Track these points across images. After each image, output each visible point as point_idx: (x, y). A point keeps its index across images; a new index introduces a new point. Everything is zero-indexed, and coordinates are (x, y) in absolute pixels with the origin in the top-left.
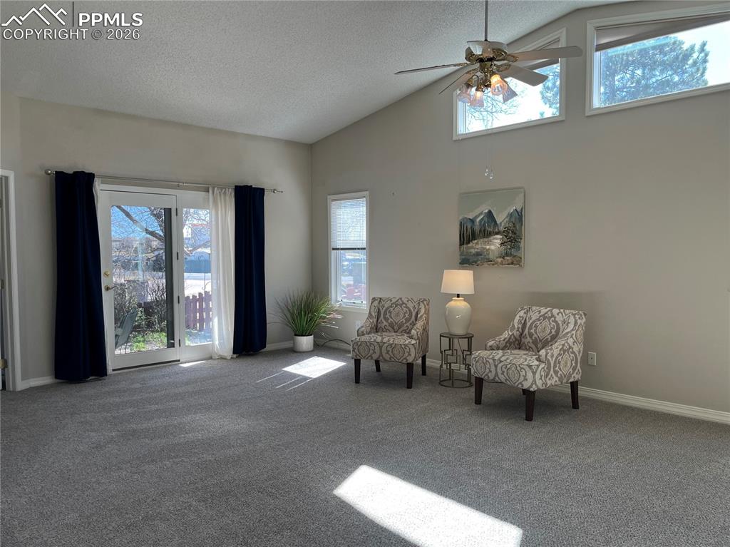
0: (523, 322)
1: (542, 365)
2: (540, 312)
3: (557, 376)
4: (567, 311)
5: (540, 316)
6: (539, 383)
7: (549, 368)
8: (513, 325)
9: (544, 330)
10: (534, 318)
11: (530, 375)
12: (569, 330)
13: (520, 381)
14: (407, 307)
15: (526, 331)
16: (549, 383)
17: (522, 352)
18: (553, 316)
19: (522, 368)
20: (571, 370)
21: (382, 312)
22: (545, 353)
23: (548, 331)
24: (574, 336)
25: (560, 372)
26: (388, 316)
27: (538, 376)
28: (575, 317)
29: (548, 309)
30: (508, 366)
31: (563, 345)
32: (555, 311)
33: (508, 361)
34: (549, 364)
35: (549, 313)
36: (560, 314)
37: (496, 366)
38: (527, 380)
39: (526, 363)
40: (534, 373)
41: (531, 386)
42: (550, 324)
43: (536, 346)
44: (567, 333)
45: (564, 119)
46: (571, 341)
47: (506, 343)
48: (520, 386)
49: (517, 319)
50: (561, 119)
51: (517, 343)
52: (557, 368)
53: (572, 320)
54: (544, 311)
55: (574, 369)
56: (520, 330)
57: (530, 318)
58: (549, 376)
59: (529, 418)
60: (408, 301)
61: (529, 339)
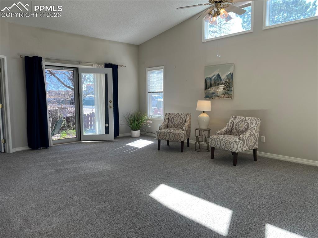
0: (232, 123)
1: (241, 141)
2: (240, 118)
3: (247, 146)
4: (253, 118)
5: (240, 120)
6: (240, 149)
7: (244, 143)
8: (228, 124)
9: (242, 126)
10: (237, 121)
11: (235, 146)
12: (253, 126)
13: (231, 148)
14: (181, 117)
15: (234, 127)
16: (244, 149)
17: (232, 136)
18: (246, 120)
19: (232, 143)
20: (254, 144)
21: (170, 119)
22: (242, 136)
23: (244, 127)
24: (255, 129)
25: (249, 145)
26: (172, 121)
27: (239, 146)
28: (256, 120)
29: (244, 117)
30: (226, 142)
31: (251, 133)
32: (247, 118)
33: (226, 140)
34: (244, 141)
35: (244, 119)
36: (249, 119)
37: (220, 142)
38: (234, 148)
39: (234, 140)
40: (237, 145)
41: (236, 151)
42: (245, 123)
43: (238, 133)
44: (252, 127)
45: (253, 31)
46: (254, 131)
47: (225, 132)
48: (231, 150)
49: (230, 121)
50: (251, 31)
51: (230, 132)
52: (248, 143)
53: (255, 122)
54: (242, 118)
55: (255, 143)
56: (231, 126)
57: (236, 121)
58: (244, 146)
59: (235, 164)
60: (181, 115)
61: (235, 130)
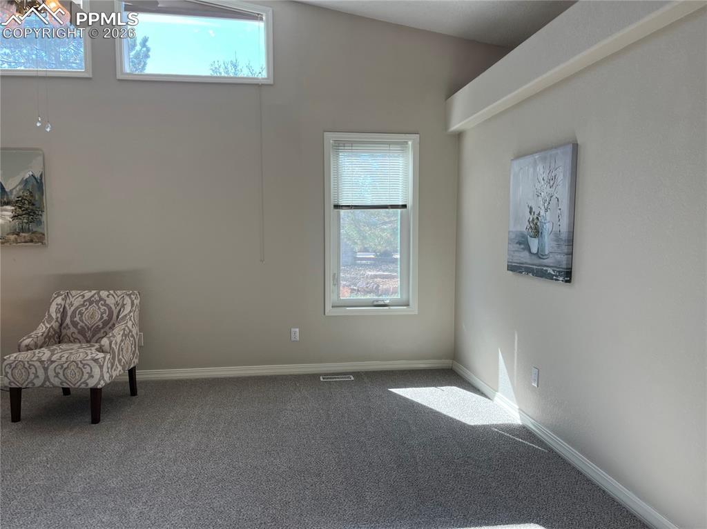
0: (61, 310)
1: (108, 356)
2: (83, 296)
3: (120, 365)
4: (119, 292)
5: (85, 301)
6: (106, 377)
7: (114, 358)
8: (50, 316)
9: (92, 316)
10: (76, 304)
11: (97, 371)
12: (126, 312)
13: (82, 380)
15: (68, 320)
16: (114, 374)
18: (101, 299)
19: (84, 365)
20: (132, 356)
22: (108, 342)
23: (98, 316)
24: (132, 318)
25: (123, 360)
27: (105, 369)
28: (130, 298)
29: (94, 292)
30: (65, 366)
31: (124, 329)
32: (104, 294)
33: (64, 359)
34: (114, 352)
35: (96, 296)
36: (110, 296)
37: (46, 369)
38: (93, 377)
39: (89, 357)
40: (101, 367)
41: (98, 383)
42: (99, 308)
43: (85, 336)
44: (126, 316)
45: (91, 76)
46: (130, 324)
47: (45, 339)
48: (83, 386)
49: (53, 308)
50: (86, 75)
51: (57, 337)
52: (121, 357)
53: (127, 301)
54: (88, 294)
55: (134, 354)
56: (59, 320)
57: (71, 305)
58: (115, 367)
59: (96, 420)
61: (73, 329)
